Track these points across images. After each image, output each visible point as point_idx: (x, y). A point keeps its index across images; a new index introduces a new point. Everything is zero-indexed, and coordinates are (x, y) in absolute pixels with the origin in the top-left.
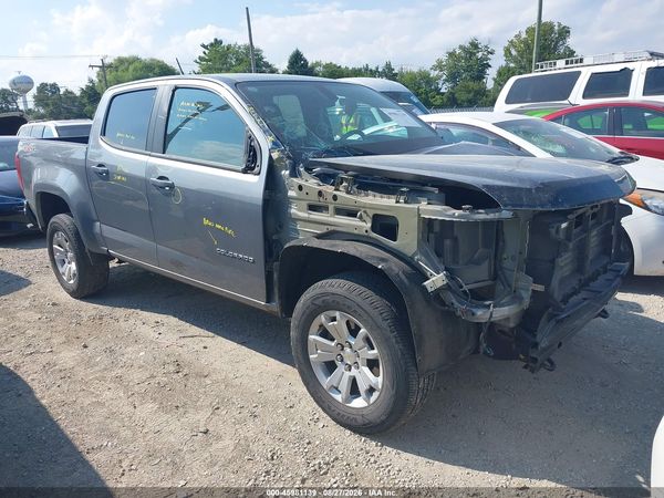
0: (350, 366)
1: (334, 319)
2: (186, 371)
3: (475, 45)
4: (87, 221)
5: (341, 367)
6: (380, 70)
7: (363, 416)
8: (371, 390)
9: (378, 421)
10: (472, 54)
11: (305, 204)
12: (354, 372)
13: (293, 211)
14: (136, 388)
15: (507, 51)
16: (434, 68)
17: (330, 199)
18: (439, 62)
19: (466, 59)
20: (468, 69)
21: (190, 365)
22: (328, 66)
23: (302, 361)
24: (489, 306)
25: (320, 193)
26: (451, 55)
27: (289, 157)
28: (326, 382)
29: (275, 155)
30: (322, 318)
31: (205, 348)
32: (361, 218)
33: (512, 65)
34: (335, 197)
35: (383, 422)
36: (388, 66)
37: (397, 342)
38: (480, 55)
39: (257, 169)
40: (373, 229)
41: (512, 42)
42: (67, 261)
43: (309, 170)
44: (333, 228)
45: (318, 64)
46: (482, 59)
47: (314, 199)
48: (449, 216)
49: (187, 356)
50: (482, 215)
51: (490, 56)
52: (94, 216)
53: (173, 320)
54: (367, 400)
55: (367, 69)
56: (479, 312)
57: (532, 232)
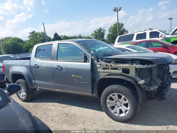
0: (119, 106)
1: (115, 95)
2: (69, 116)
3: (101, 29)
4: (30, 80)
5: (116, 107)
6: (78, 37)
7: (124, 118)
8: (126, 111)
9: (129, 118)
10: (100, 31)
11: (102, 68)
12: (120, 108)
13: (98, 70)
14: (59, 122)
15: (109, 30)
16: (91, 35)
17: (110, 66)
18: (92, 34)
19: (99, 32)
20: (100, 35)
21: (69, 114)
22: (64, 36)
23: (105, 107)
24: (153, 87)
25: (107, 65)
26: (95, 32)
27: (96, 58)
28: (112, 112)
29: (93, 57)
30: (111, 95)
31: (71, 109)
32: (119, 70)
33: (111, 33)
34: (111, 66)
35: (131, 118)
36: (80, 35)
37: (134, 98)
38: (102, 31)
39: (88, 61)
40: (122, 72)
41: (110, 28)
42: (21, 92)
43: (102, 60)
44: (111, 73)
45: (61, 36)
46: (103, 32)
47: (105, 66)
48: (143, 67)
49: (67, 112)
50: (150, 66)
51: (104, 31)
52: (33, 78)
53: (57, 104)
54: (125, 114)
55: (74, 37)
56: (151, 88)
57: (158, 69)
